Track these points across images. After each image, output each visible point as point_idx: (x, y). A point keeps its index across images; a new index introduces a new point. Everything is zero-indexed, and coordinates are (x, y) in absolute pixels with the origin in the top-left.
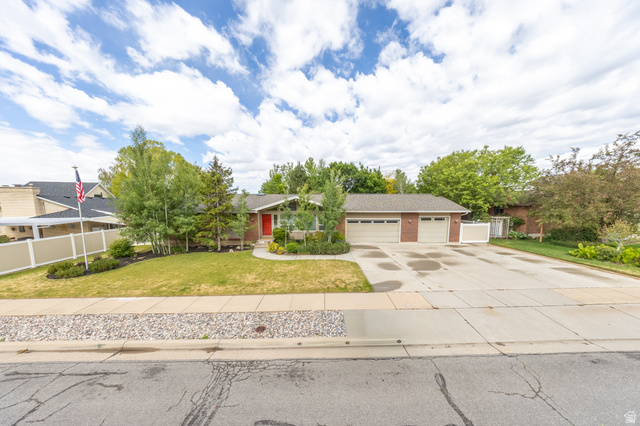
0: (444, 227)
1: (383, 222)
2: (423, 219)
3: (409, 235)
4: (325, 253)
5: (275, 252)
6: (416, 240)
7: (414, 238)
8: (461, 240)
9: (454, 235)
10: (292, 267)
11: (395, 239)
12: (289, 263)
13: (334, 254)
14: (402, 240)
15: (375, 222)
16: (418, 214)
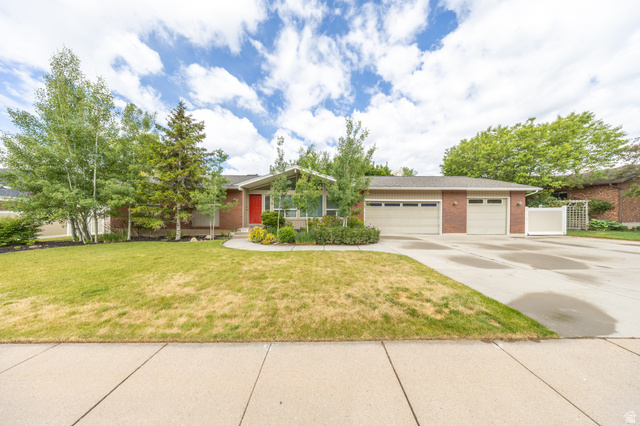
0: (502, 213)
1: (416, 205)
2: (471, 201)
3: (455, 223)
4: (342, 243)
5: (260, 242)
6: (464, 231)
7: (462, 228)
8: (527, 231)
9: (517, 225)
10: (283, 262)
11: (435, 230)
12: (279, 255)
13: (355, 244)
14: (445, 231)
15: (405, 205)
16: (464, 193)
